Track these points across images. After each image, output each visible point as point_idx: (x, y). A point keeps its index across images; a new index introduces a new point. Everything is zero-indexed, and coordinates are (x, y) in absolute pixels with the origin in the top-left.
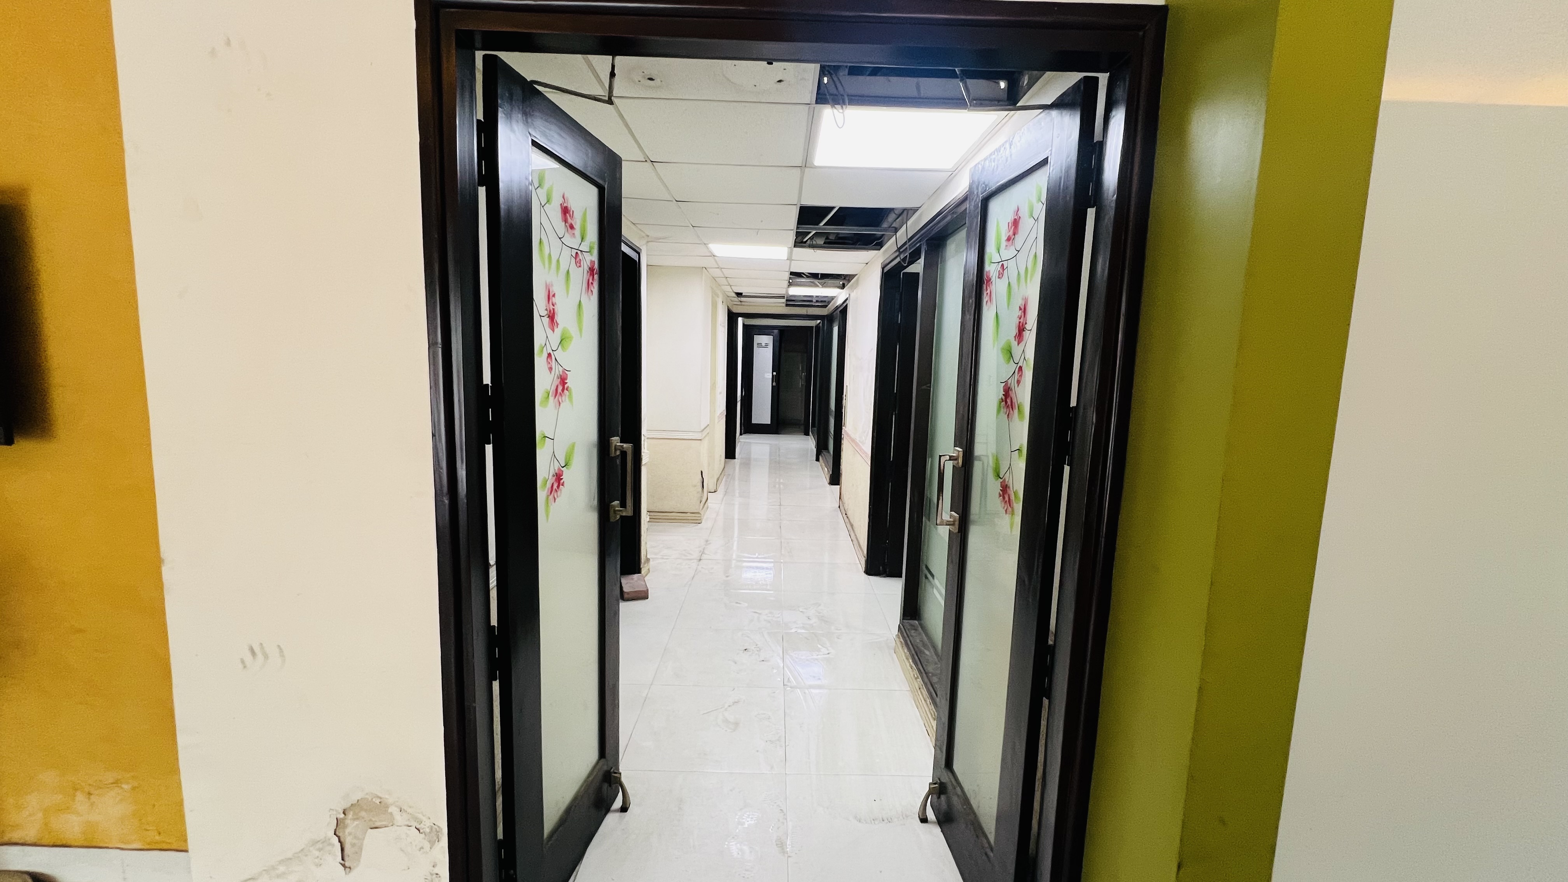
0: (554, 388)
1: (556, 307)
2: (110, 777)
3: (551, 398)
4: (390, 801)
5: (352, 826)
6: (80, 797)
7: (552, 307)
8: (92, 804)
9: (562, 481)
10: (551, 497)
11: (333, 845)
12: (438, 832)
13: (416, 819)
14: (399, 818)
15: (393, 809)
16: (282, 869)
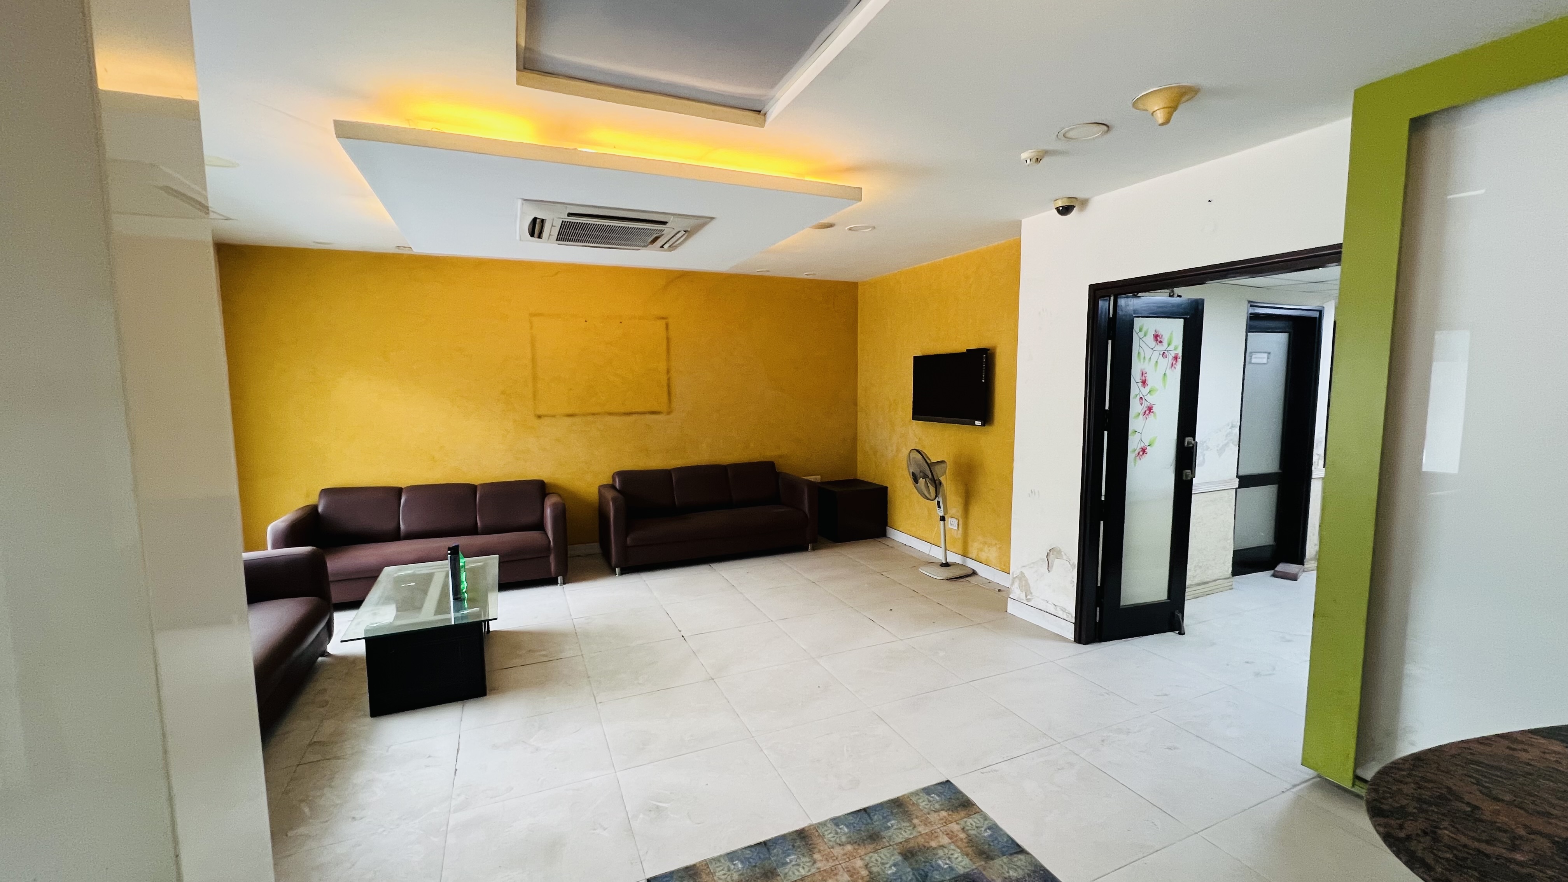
0: (1143, 411)
1: (1147, 378)
2: (994, 542)
3: (1141, 416)
4: (1062, 550)
5: (1051, 557)
6: (986, 546)
7: (1144, 378)
8: (989, 550)
9: (1146, 452)
10: (1138, 457)
11: (1045, 561)
12: (1075, 565)
13: (1069, 559)
14: (1065, 557)
15: (1063, 553)
16: (1032, 565)
